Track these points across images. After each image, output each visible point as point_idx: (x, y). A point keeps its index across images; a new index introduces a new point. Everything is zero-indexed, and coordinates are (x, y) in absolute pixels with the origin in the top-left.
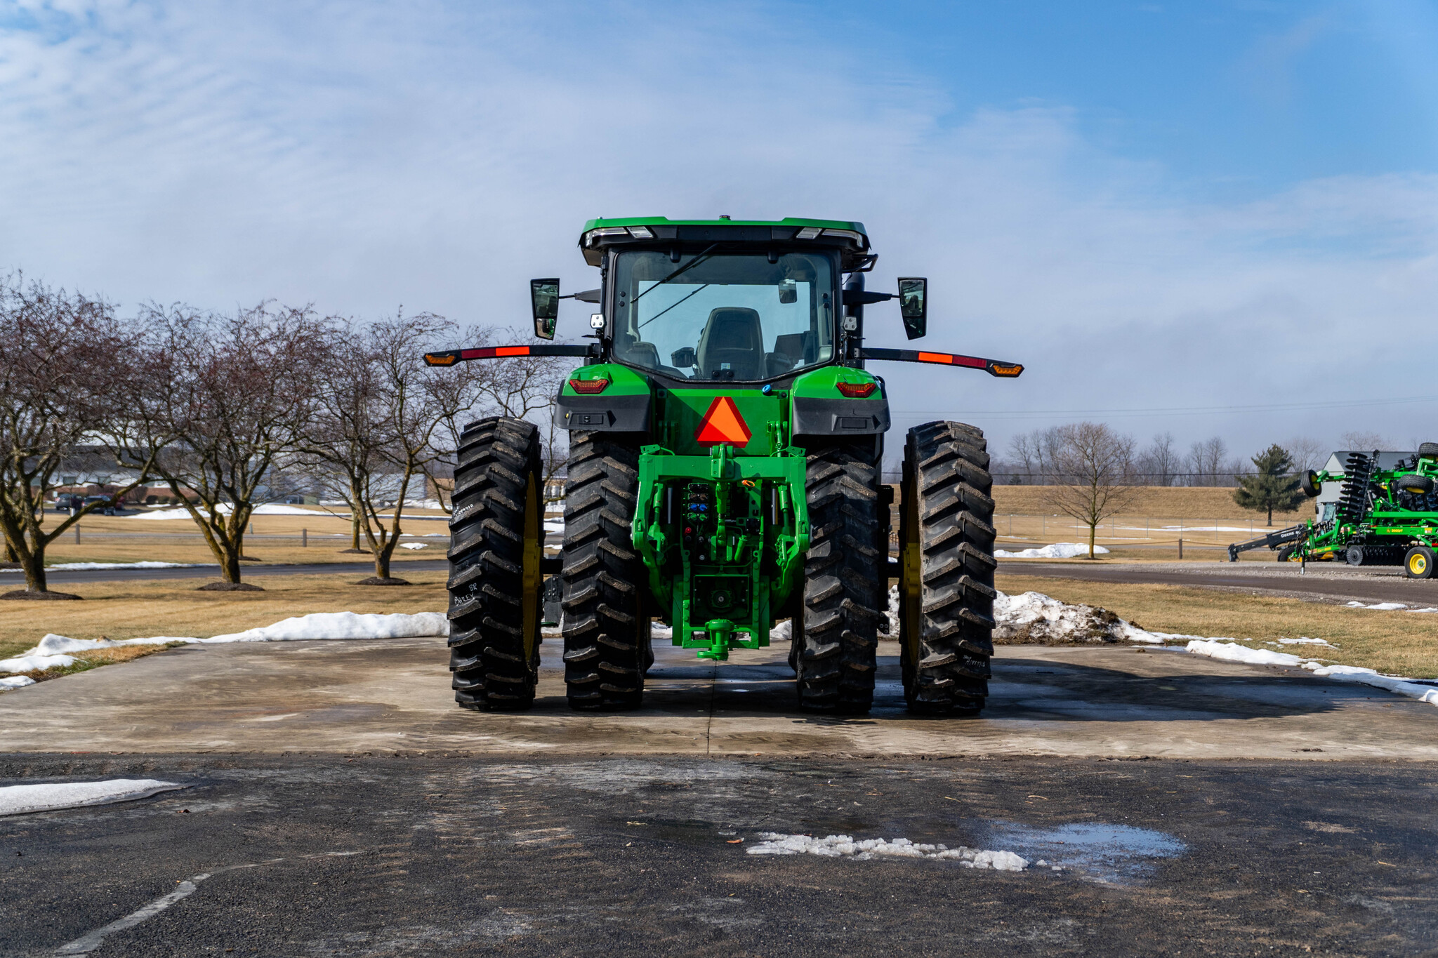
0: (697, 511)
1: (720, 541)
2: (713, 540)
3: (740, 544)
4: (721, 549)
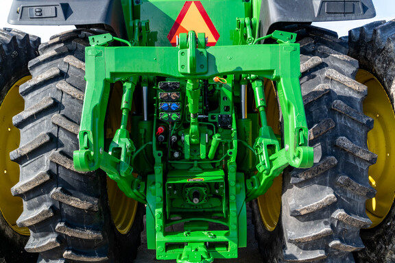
0: (169, 110)
1: (193, 140)
2: (186, 138)
3: (214, 143)
4: (195, 148)
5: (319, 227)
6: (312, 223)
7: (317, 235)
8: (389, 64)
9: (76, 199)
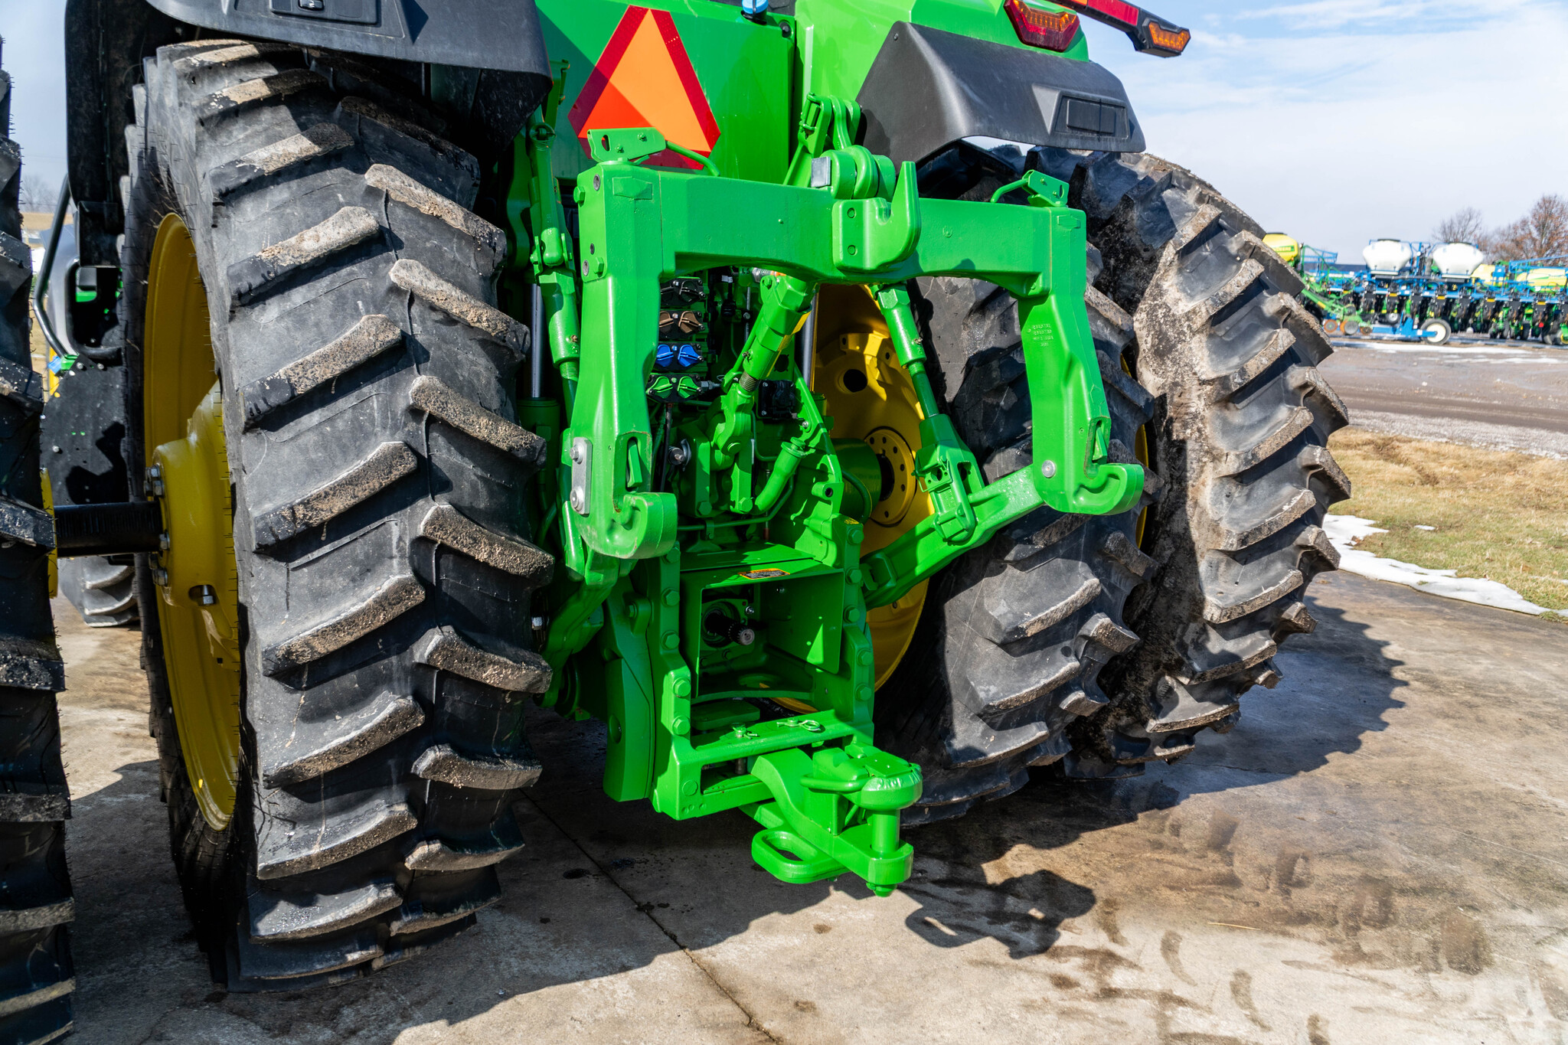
1: (720, 459)
3: (784, 463)
5: (1052, 663)
6: (1038, 655)
7: (1050, 684)
8: (1127, 260)
9: (503, 659)
